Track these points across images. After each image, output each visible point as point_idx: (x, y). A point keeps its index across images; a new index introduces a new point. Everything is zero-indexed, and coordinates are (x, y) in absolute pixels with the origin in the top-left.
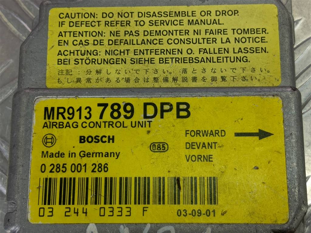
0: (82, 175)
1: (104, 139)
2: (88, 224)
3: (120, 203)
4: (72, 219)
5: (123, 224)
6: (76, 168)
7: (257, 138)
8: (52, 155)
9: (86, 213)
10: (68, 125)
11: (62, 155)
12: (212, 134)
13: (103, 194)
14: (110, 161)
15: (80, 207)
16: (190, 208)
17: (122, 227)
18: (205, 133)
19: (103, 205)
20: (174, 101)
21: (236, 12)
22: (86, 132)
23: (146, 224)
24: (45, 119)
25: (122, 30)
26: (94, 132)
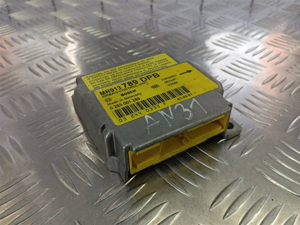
0: (130, 104)
1: (131, 92)
2: (144, 116)
3: (153, 105)
4: (136, 117)
5: (159, 110)
6: (126, 103)
7: (188, 73)
8: (112, 103)
9: (141, 113)
10: (113, 93)
11: (117, 102)
12: (171, 77)
13: (143, 105)
14: (139, 96)
15: (137, 113)
16: (181, 96)
17: (159, 111)
18: (169, 78)
19: (146, 108)
20: (151, 74)
21: (153, 58)
22: (123, 93)
23: (168, 107)
24: (102, 95)
25: (115, 73)
26: (126, 91)
